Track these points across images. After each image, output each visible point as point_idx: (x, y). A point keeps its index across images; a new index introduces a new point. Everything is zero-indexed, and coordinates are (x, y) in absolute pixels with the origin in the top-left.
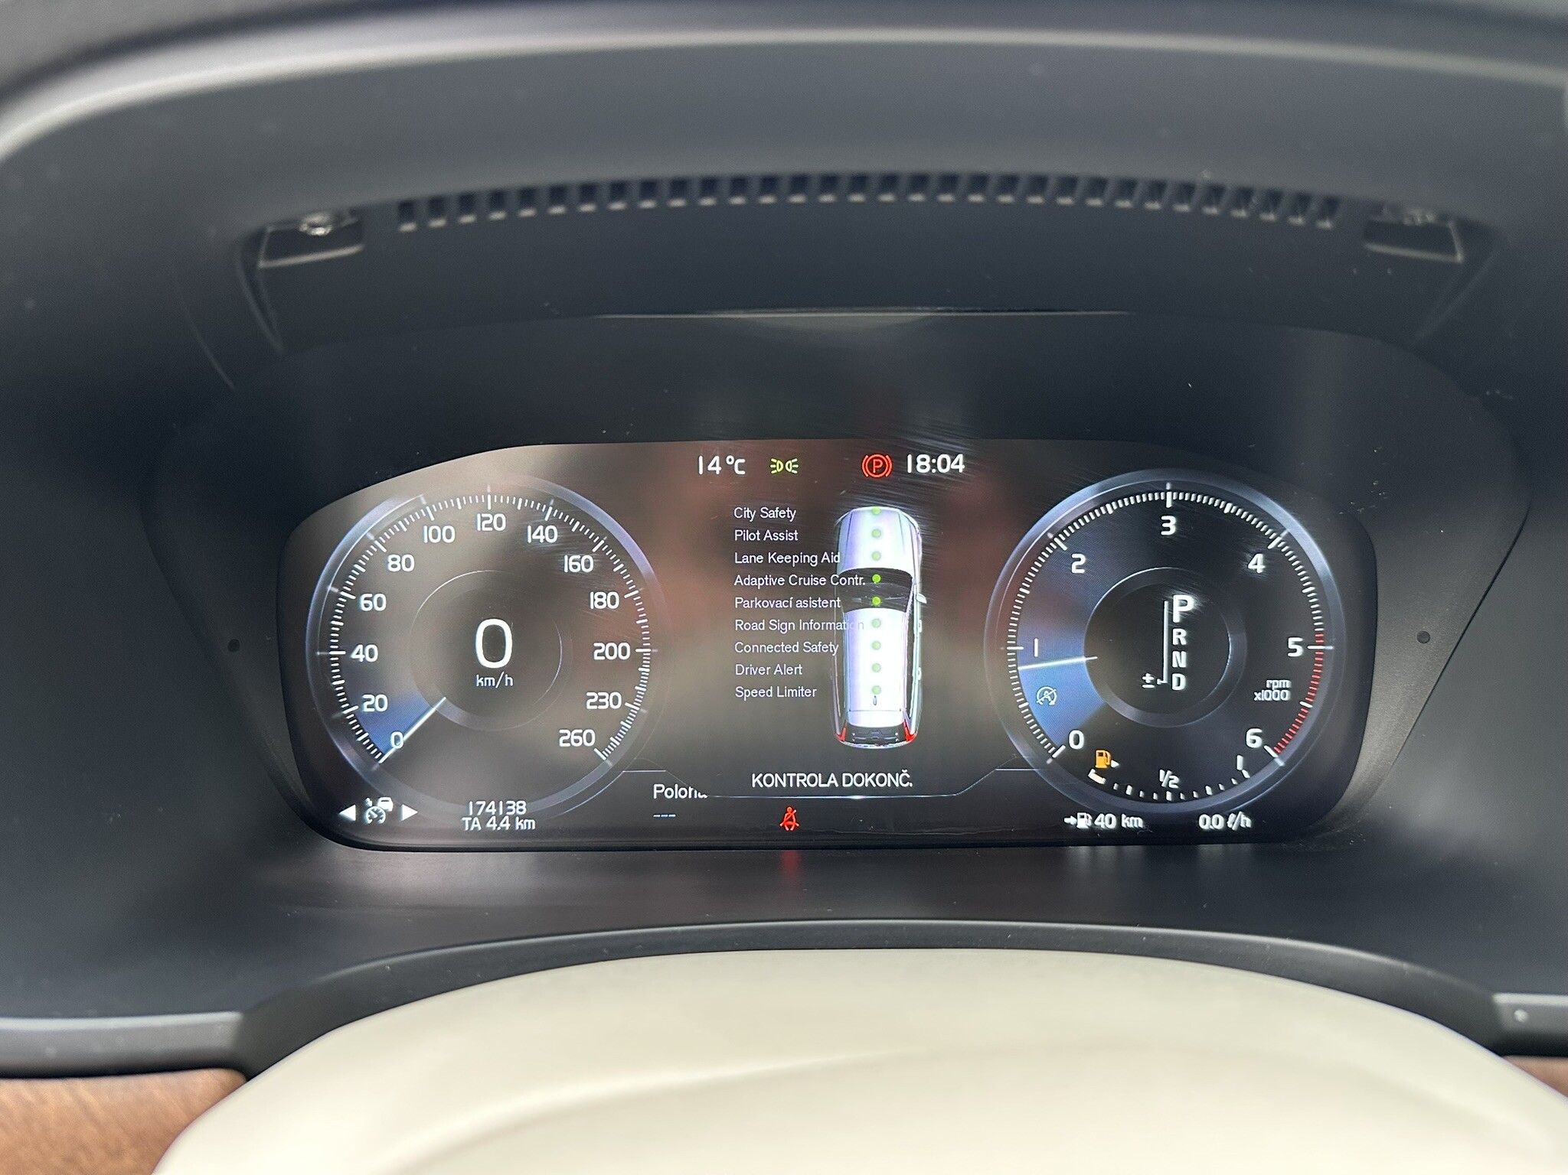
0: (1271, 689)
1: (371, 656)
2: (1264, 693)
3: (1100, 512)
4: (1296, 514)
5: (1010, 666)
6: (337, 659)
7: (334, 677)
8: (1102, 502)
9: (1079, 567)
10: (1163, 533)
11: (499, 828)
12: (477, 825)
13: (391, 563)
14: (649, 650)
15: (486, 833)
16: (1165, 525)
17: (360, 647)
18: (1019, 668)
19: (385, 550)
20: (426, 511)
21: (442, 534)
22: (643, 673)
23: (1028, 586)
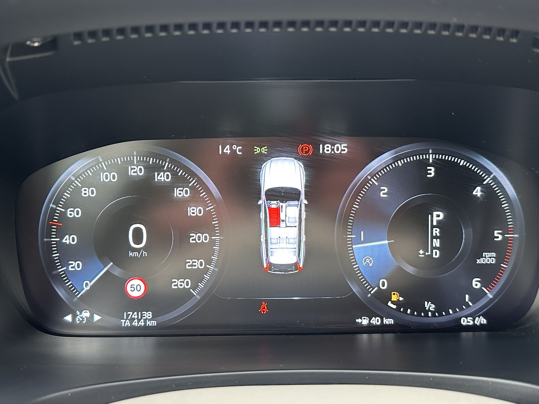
0: (485, 257)
1: (73, 241)
2: (482, 259)
3: (395, 165)
4: (499, 166)
5: (348, 246)
6: (55, 242)
7: (54, 252)
8: (396, 159)
9: (384, 194)
10: (428, 176)
11: (139, 325)
12: (128, 324)
13: (84, 192)
14: (219, 237)
15: (133, 327)
16: (429, 172)
17: (67, 236)
18: (353, 246)
19: (80, 186)
20: (102, 165)
21: (110, 177)
22: (216, 250)
23: (358, 204)
